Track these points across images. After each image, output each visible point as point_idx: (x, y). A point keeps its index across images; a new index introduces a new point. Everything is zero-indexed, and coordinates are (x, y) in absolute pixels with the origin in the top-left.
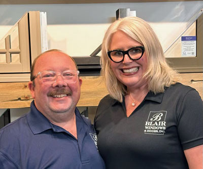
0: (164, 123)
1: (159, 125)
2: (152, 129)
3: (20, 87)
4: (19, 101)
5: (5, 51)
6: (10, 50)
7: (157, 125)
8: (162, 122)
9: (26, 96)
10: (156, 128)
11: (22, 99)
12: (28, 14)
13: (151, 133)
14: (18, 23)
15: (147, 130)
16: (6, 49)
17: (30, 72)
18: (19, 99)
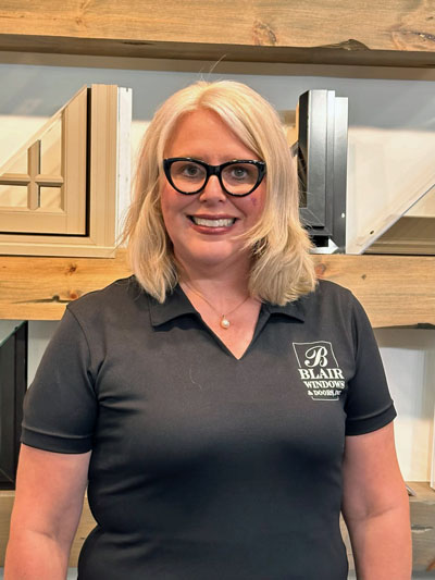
0: (339, 373)
1: (331, 377)
2: (321, 389)
3: (60, 269)
4: (55, 304)
5: (27, 178)
6: (40, 178)
7: (326, 377)
8: (335, 370)
9: (72, 292)
10: (329, 384)
11: (61, 299)
12: (89, 91)
13: (323, 397)
14: (63, 112)
15: (312, 390)
16: (29, 173)
17: (84, 233)
18: (56, 298)
